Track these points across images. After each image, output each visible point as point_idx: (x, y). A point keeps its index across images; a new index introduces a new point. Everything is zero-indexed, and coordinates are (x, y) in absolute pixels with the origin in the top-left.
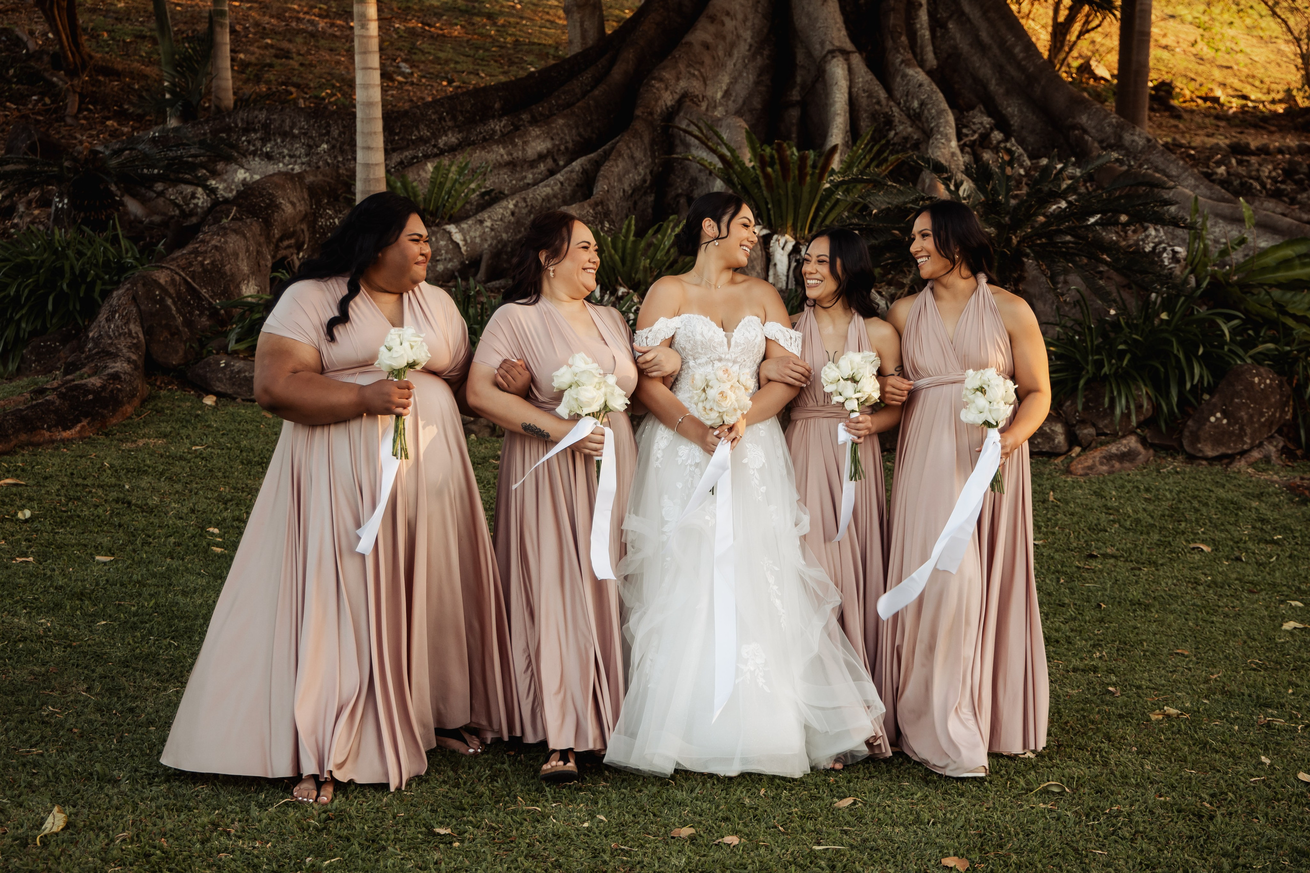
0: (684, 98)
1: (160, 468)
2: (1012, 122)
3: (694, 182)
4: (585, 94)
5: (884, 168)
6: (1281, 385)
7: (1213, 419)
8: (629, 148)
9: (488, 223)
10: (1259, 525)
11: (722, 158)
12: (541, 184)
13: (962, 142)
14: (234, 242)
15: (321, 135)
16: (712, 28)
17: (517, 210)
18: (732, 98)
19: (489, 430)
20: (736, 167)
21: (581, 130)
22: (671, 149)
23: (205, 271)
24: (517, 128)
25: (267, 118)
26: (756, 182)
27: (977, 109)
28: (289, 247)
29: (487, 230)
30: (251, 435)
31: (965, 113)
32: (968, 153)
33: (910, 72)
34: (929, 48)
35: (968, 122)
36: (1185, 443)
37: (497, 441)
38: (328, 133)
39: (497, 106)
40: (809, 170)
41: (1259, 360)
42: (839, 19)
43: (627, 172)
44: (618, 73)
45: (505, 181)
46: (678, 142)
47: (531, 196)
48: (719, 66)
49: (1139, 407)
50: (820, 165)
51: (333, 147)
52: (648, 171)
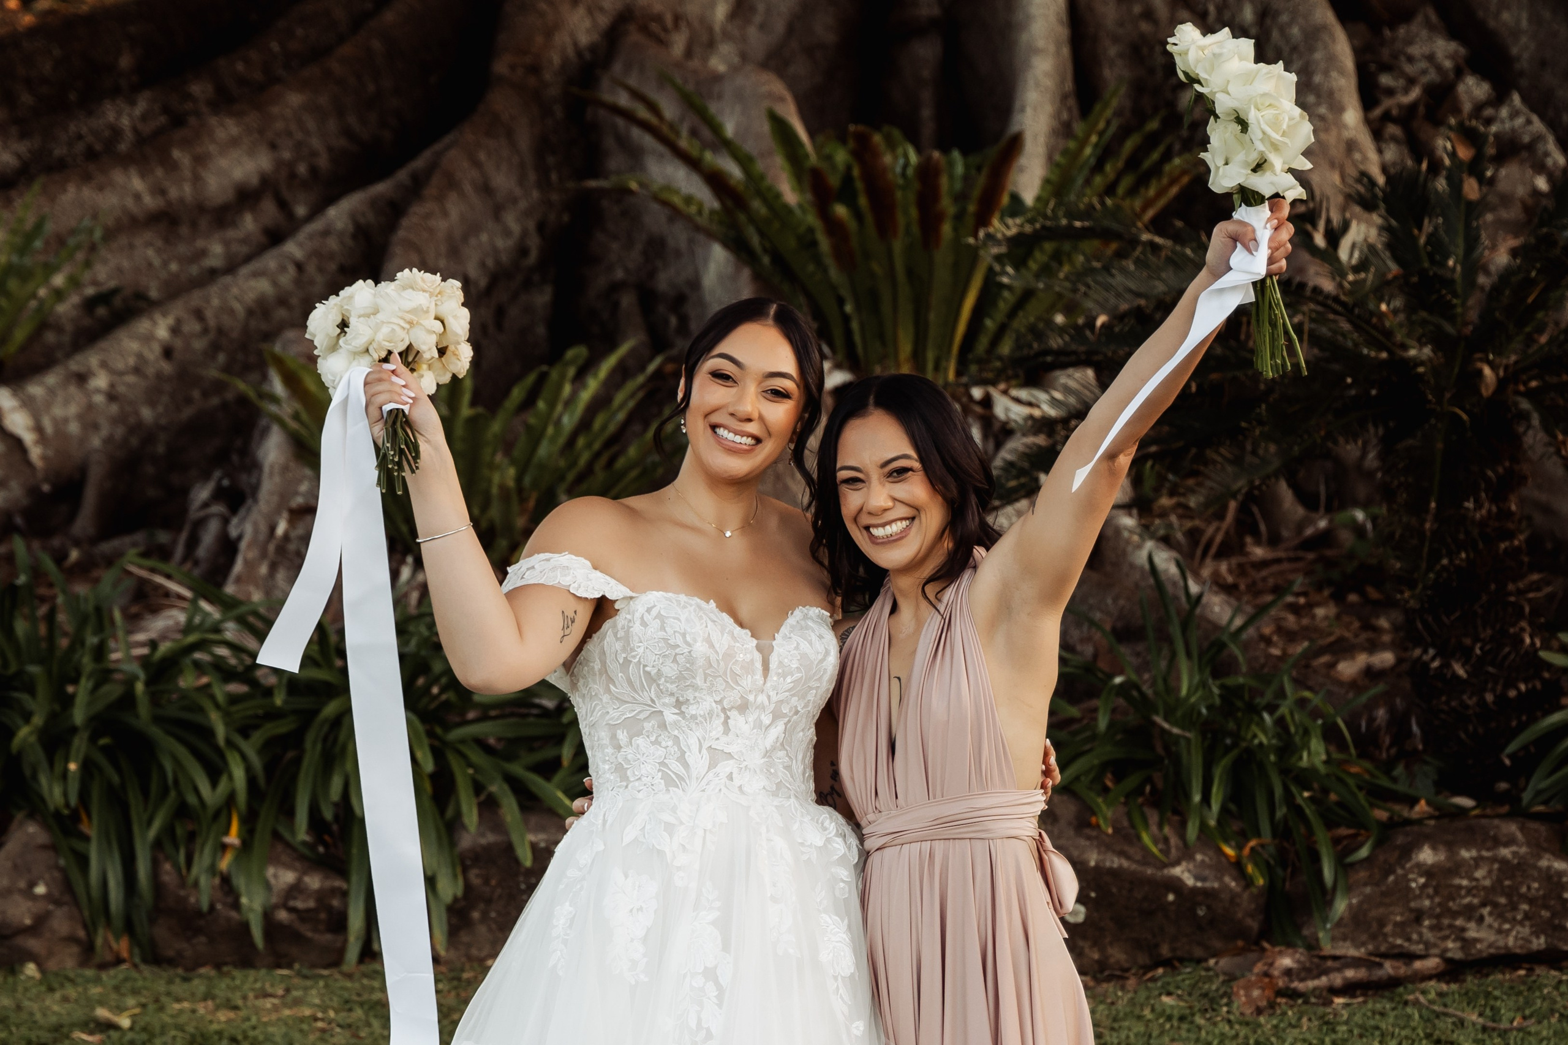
2: (1514, 51)
3: (657, 248)
4: (357, 22)
5: (1152, 192)
8: (477, 164)
9: (100, 381)
11: (716, 181)
12: (244, 271)
13: (1377, 112)
17: (178, 343)
18: (758, 19)
19: (75, 949)
20: (756, 204)
21: (352, 120)
22: (593, 166)
24: (178, 121)
26: (809, 243)
27: (1419, 19)
29: (99, 399)
31: (1387, 33)
32: (1394, 139)
35: (1395, 56)
37: (97, 981)
39: (125, 62)
40: (947, 205)
43: (473, 229)
45: (150, 265)
46: (609, 142)
47: (216, 302)
50: (976, 193)
52: (531, 225)
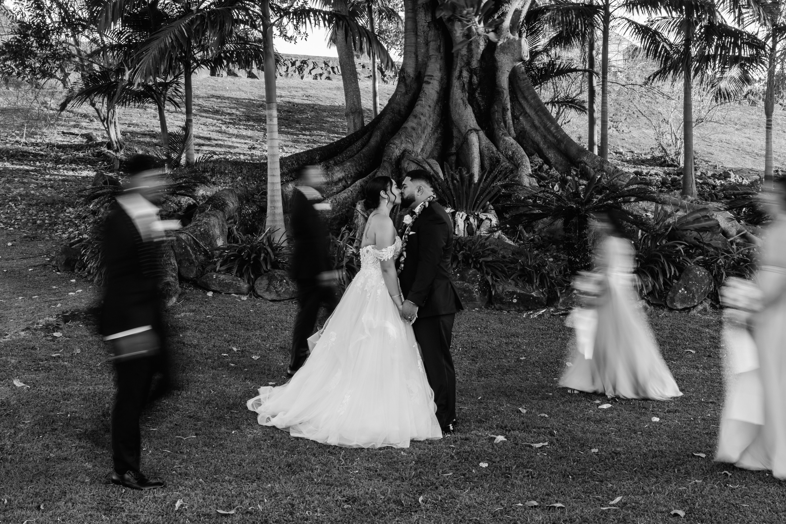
0: (404, 153)
1: (195, 326)
2: (552, 161)
4: (358, 151)
6: (708, 275)
7: (680, 291)
10: (712, 340)
12: (342, 192)
13: (533, 169)
14: (213, 220)
15: (238, 173)
16: (416, 121)
21: (358, 168)
22: (400, 175)
23: (201, 234)
25: (213, 166)
27: (536, 156)
28: (231, 223)
30: (233, 310)
33: (507, 138)
34: (512, 128)
35: (534, 161)
36: (668, 302)
38: (241, 172)
41: (698, 263)
42: (473, 116)
44: (373, 141)
46: (403, 171)
47: (338, 198)
48: (419, 137)
49: (647, 286)
51: (244, 178)
